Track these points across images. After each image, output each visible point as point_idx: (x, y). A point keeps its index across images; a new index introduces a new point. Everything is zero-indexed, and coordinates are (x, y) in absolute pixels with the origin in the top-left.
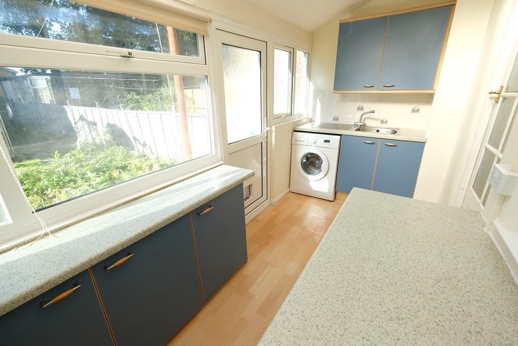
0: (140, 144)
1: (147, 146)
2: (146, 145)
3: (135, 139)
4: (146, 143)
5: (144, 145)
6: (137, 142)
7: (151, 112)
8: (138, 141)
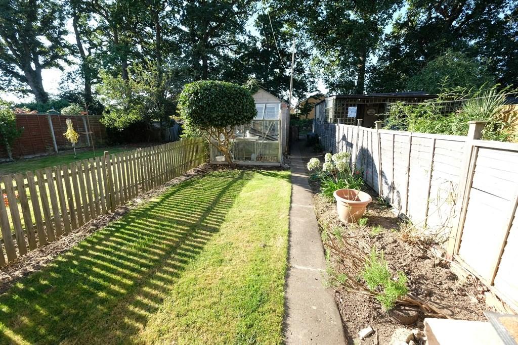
0: (386, 183)
1: (395, 191)
2: (394, 188)
3: (382, 173)
4: (396, 185)
5: (392, 188)
6: (384, 179)
7: (418, 134)
8: (386, 179)
